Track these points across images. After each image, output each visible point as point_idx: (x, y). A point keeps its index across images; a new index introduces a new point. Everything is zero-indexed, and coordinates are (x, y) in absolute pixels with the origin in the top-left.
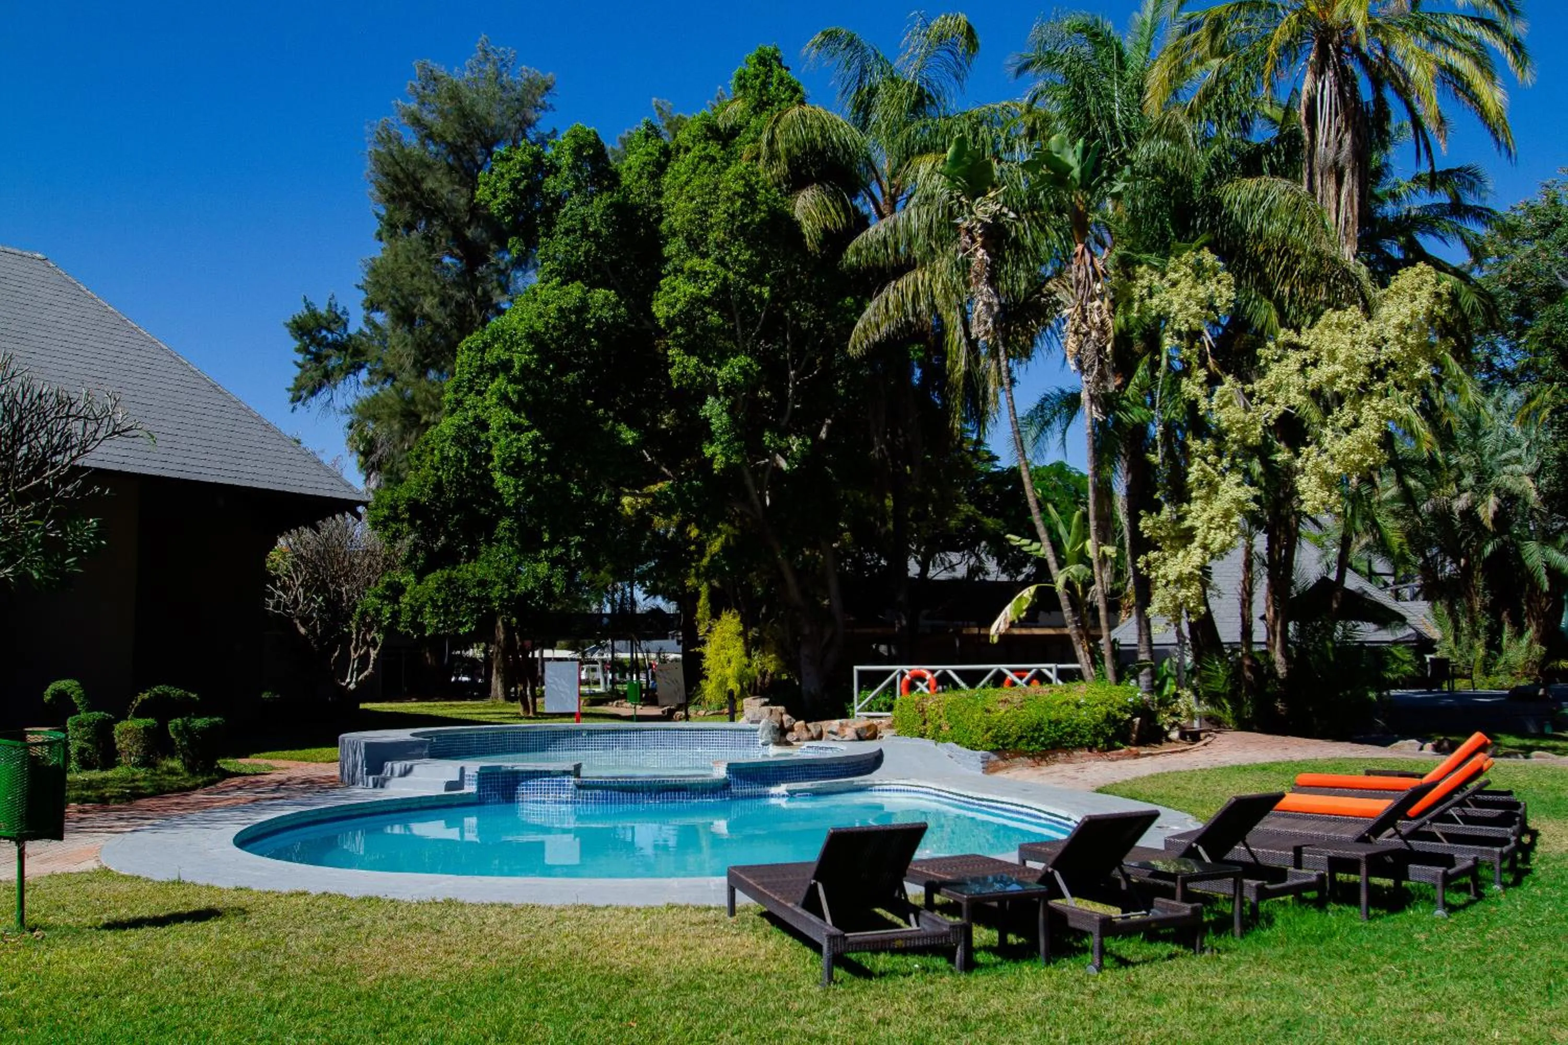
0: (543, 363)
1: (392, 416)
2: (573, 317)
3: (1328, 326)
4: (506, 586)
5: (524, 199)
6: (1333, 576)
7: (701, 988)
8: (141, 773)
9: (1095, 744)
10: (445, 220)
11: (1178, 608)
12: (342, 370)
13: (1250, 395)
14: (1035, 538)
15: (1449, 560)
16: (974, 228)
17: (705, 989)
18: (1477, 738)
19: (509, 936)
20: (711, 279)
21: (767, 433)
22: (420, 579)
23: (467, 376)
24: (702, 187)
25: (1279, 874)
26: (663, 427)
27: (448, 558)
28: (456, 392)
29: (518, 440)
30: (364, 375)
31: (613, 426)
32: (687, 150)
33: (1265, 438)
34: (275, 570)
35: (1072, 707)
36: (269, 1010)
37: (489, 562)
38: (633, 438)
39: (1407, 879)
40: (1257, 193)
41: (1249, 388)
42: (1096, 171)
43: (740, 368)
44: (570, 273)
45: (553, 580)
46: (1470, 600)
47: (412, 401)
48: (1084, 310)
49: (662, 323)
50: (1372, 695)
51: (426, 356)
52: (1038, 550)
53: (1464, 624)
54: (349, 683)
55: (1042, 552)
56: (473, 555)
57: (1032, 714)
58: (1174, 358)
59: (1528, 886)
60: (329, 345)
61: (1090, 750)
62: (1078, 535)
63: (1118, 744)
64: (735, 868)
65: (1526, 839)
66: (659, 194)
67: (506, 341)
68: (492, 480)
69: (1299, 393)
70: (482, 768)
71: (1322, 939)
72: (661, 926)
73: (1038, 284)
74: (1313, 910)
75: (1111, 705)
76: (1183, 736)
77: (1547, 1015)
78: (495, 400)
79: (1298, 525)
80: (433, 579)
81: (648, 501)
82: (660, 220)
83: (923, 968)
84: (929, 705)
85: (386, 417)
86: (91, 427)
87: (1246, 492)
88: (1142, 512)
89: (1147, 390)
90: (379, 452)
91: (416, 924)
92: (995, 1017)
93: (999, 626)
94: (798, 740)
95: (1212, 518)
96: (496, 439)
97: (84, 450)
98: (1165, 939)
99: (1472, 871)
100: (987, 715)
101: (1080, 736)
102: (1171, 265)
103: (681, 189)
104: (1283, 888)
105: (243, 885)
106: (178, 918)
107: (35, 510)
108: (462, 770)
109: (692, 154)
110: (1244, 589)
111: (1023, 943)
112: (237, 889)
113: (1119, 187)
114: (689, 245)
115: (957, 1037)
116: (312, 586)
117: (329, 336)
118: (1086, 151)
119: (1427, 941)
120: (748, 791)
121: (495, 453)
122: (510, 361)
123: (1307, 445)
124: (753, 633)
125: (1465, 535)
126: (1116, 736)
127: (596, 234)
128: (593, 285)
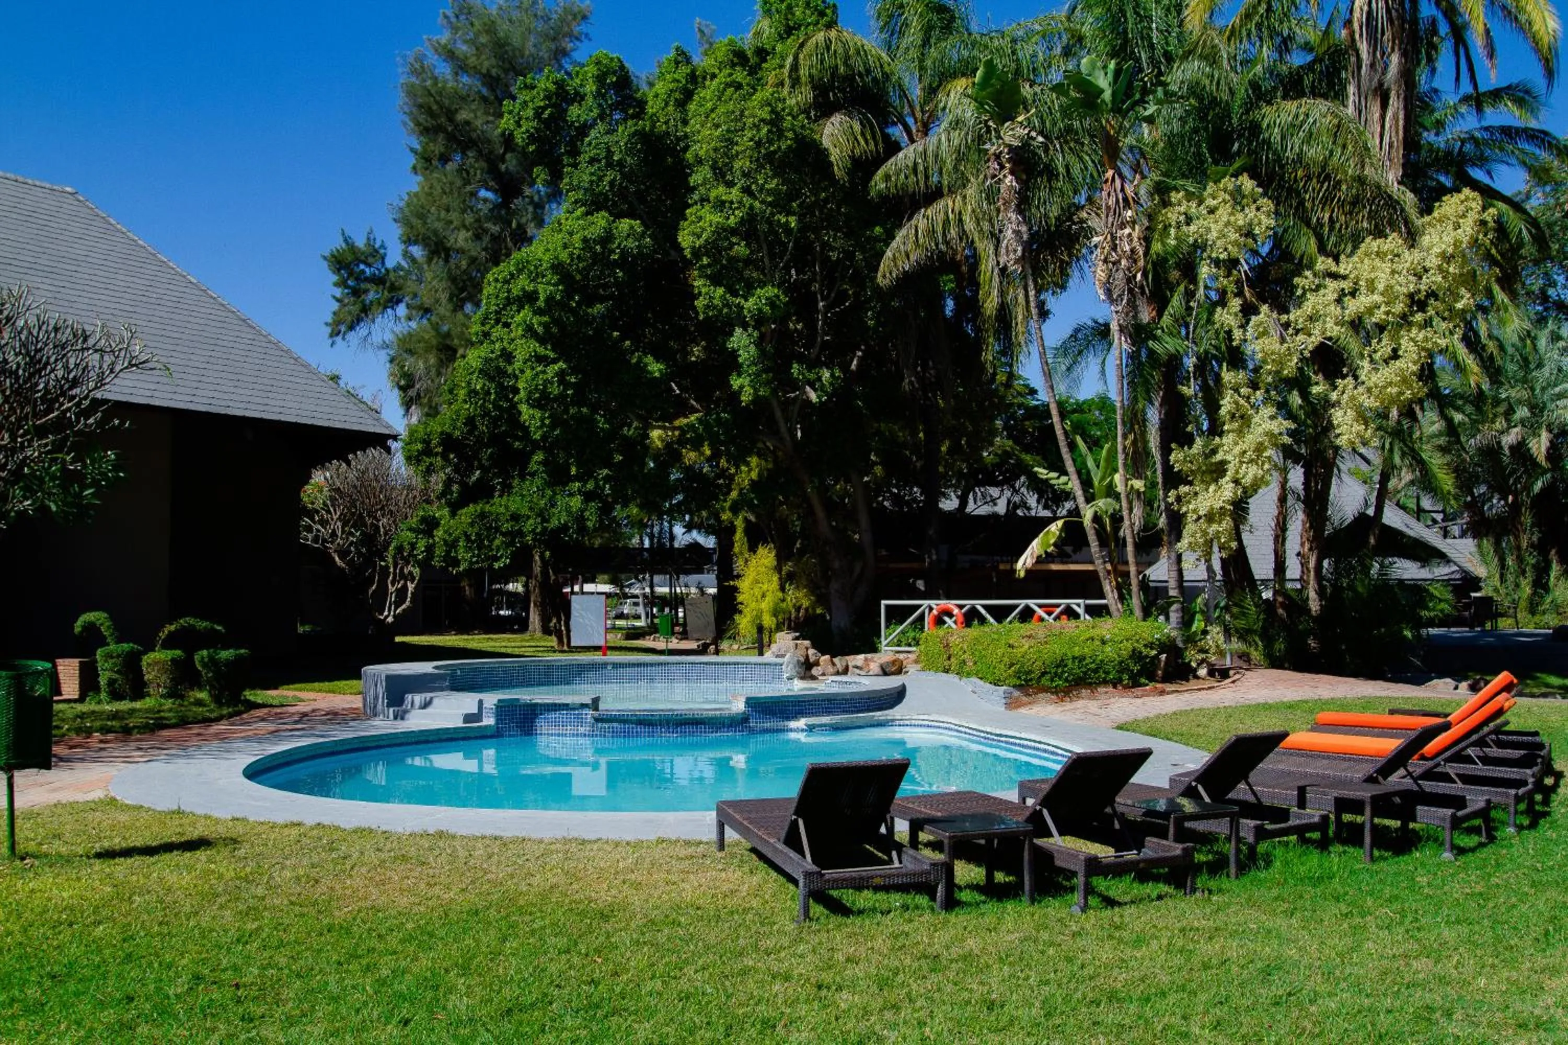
0: (568, 293)
1: (428, 350)
2: (598, 247)
3: (1367, 254)
4: (539, 520)
5: (548, 127)
6: (1371, 512)
7: (676, 923)
8: (169, 703)
9: (1120, 681)
10: (480, 152)
11: (1209, 544)
12: (379, 303)
13: (1287, 325)
14: (1064, 472)
15: (1497, 496)
16: (1001, 152)
17: (679, 925)
18: (1504, 677)
19: (493, 868)
20: (738, 208)
21: (795, 365)
22: (453, 514)
23: (494, 308)
24: (730, 112)
25: (1281, 814)
26: (693, 359)
27: (482, 492)
28: (483, 324)
29: (544, 372)
30: (402, 310)
31: (640, 359)
32: (714, 76)
33: (1300, 370)
34: (313, 503)
35: (1098, 643)
36: (238, 941)
37: (523, 496)
38: (660, 370)
39: (1415, 821)
40: (1297, 116)
41: (1284, 318)
42: (1128, 94)
43: (767, 299)
44: (595, 204)
45: (587, 514)
46: (1517, 537)
47: (448, 335)
48: (1114, 238)
49: (687, 253)
50: (1408, 634)
51: (462, 290)
52: (1066, 484)
53: (1510, 561)
54: (387, 617)
55: (1070, 485)
56: (507, 488)
57: (1056, 649)
58: (1210, 288)
59: (1545, 829)
60: (367, 280)
61: (1115, 687)
62: (1106, 468)
63: (1143, 680)
64: (724, 802)
65: (1549, 781)
66: (685, 122)
67: (531, 273)
68: (520, 413)
69: (1336, 324)
70: (499, 701)
71: (1320, 879)
72: (648, 860)
73: (1071, 210)
74: (1315, 851)
75: (1137, 641)
76: (1211, 673)
77: (1541, 961)
78: (520, 332)
79: (1334, 458)
80: (468, 513)
81: (677, 433)
82: (687, 148)
83: (903, 906)
84: (954, 640)
85: (421, 352)
86: (108, 359)
87: (1282, 425)
88: (1173, 446)
89: (1181, 321)
90: (417, 386)
91: (403, 856)
92: (966, 958)
93: (1025, 562)
94: (823, 674)
95: (1245, 452)
96: (522, 372)
97: (101, 382)
98: (1157, 879)
99: (1484, 813)
100: (1010, 650)
101: (1105, 672)
102: (1209, 190)
103: (707, 117)
104: (1283, 829)
105: (238, 815)
106: (168, 847)
107: (53, 442)
108: (481, 702)
109: (717, 80)
110: (1278, 524)
111: (1010, 882)
112: (233, 819)
113: (1151, 109)
114: (715, 174)
115: (924, 977)
116: (349, 521)
117: (367, 270)
118: (1118, 73)
119: (1429, 884)
120: (767, 725)
121: (521, 385)
122: (536, 292)
123: (1344, 377)
124: (788, 567)
125: (1513, 472)
126: (1140, 673)
127: (621, 163)
128: (619, 216)
